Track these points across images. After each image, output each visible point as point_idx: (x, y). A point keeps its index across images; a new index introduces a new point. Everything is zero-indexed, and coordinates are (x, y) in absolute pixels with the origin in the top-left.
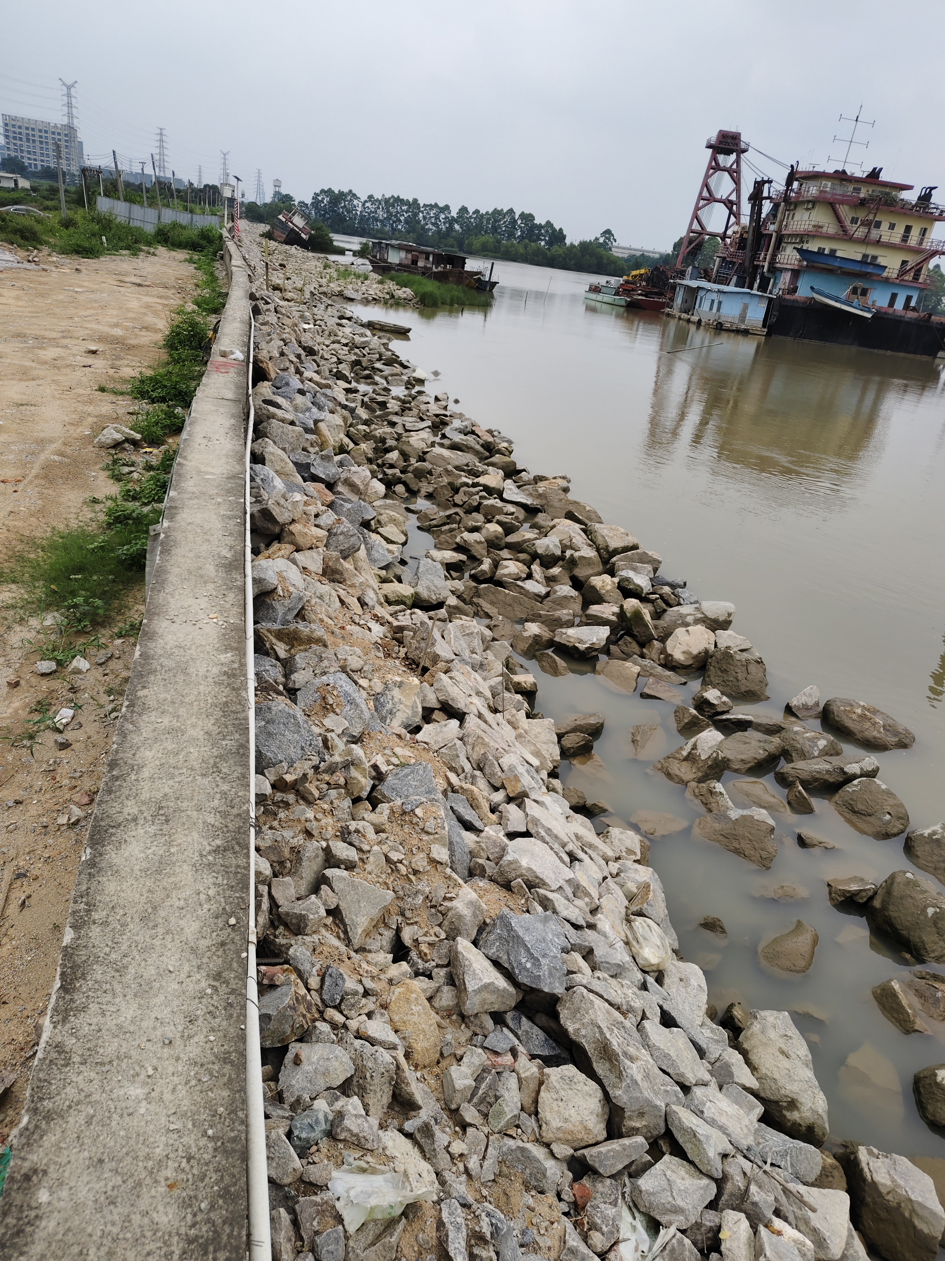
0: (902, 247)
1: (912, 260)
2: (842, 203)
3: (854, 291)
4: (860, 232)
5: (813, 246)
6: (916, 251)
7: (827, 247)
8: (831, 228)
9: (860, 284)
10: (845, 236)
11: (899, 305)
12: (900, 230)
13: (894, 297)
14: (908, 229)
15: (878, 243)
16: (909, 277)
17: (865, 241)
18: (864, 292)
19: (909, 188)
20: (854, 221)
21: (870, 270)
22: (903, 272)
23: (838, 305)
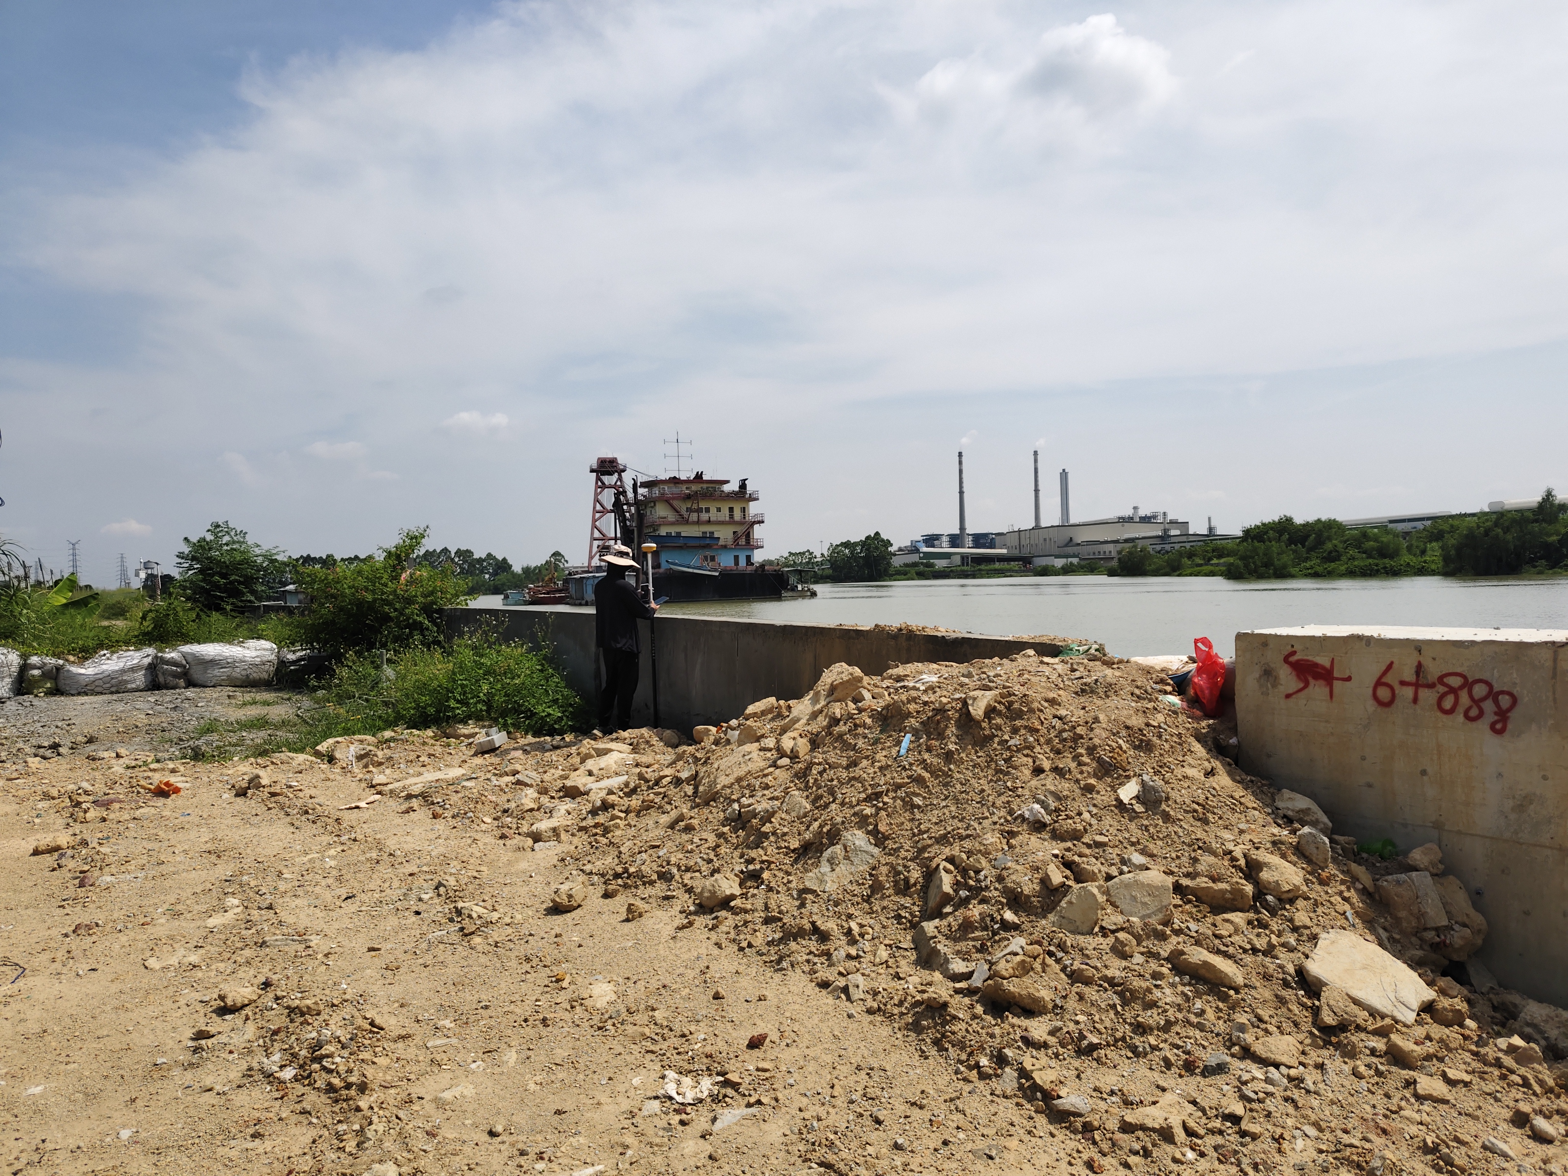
0: (732, 521)
1: (740, 529)
2: (674, 499)
3: (706, 558)
4: (694, 517)
5: (663, 531)
6: (741, 523)
7: (673, 530)
8: (671, 516)
9: (708, 553)
10: (686, 522)
11: (742, 562)
12: (725, 512)
13: (736, 558)
14: (731, 510)
15: (709, 522)
16: (742, 541)
17: (698, 523)
18: (713, 559)
19: (727, 482)
20: (689, 510)
21: (708, 541)
22: (736, 539)
23: (691, 570)
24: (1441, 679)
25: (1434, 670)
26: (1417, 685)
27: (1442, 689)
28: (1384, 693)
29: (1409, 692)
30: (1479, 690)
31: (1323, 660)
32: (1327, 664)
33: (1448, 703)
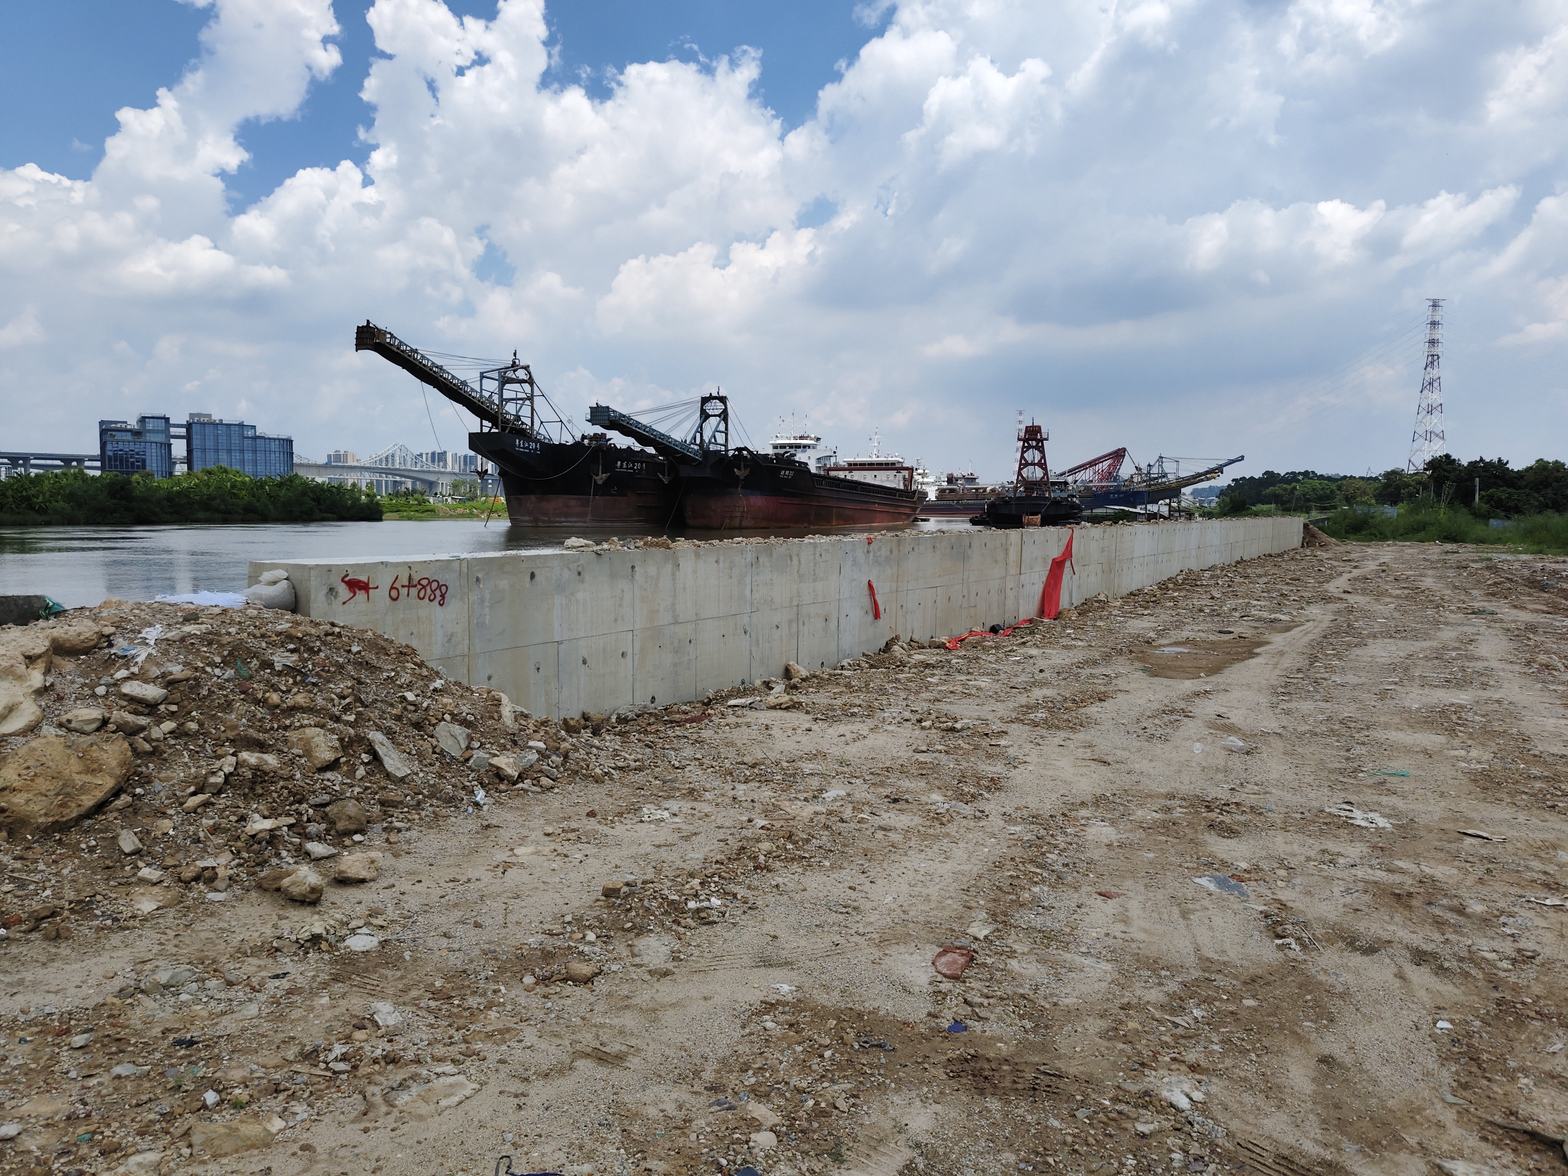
24: (419, 582)
25: (416, 578)
26: (409, 587)
27: (419, 587)
28: (394, 593)
29: (406, 590)
30: (435, 585)
31: (364, 578)
32: (366, 580)
33: (422, 595)
